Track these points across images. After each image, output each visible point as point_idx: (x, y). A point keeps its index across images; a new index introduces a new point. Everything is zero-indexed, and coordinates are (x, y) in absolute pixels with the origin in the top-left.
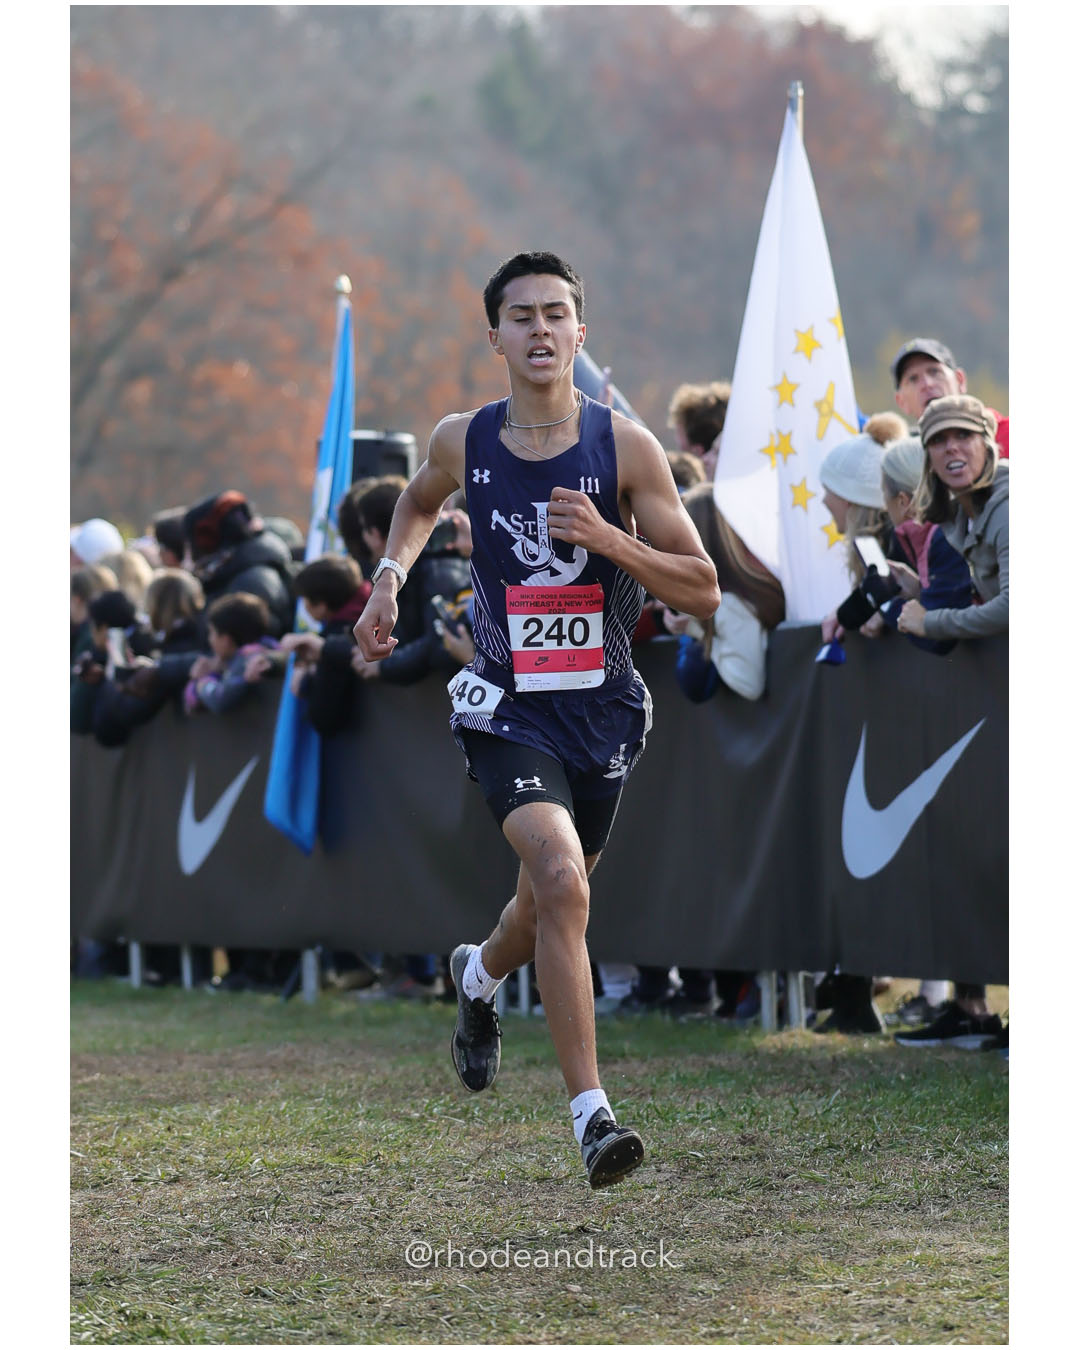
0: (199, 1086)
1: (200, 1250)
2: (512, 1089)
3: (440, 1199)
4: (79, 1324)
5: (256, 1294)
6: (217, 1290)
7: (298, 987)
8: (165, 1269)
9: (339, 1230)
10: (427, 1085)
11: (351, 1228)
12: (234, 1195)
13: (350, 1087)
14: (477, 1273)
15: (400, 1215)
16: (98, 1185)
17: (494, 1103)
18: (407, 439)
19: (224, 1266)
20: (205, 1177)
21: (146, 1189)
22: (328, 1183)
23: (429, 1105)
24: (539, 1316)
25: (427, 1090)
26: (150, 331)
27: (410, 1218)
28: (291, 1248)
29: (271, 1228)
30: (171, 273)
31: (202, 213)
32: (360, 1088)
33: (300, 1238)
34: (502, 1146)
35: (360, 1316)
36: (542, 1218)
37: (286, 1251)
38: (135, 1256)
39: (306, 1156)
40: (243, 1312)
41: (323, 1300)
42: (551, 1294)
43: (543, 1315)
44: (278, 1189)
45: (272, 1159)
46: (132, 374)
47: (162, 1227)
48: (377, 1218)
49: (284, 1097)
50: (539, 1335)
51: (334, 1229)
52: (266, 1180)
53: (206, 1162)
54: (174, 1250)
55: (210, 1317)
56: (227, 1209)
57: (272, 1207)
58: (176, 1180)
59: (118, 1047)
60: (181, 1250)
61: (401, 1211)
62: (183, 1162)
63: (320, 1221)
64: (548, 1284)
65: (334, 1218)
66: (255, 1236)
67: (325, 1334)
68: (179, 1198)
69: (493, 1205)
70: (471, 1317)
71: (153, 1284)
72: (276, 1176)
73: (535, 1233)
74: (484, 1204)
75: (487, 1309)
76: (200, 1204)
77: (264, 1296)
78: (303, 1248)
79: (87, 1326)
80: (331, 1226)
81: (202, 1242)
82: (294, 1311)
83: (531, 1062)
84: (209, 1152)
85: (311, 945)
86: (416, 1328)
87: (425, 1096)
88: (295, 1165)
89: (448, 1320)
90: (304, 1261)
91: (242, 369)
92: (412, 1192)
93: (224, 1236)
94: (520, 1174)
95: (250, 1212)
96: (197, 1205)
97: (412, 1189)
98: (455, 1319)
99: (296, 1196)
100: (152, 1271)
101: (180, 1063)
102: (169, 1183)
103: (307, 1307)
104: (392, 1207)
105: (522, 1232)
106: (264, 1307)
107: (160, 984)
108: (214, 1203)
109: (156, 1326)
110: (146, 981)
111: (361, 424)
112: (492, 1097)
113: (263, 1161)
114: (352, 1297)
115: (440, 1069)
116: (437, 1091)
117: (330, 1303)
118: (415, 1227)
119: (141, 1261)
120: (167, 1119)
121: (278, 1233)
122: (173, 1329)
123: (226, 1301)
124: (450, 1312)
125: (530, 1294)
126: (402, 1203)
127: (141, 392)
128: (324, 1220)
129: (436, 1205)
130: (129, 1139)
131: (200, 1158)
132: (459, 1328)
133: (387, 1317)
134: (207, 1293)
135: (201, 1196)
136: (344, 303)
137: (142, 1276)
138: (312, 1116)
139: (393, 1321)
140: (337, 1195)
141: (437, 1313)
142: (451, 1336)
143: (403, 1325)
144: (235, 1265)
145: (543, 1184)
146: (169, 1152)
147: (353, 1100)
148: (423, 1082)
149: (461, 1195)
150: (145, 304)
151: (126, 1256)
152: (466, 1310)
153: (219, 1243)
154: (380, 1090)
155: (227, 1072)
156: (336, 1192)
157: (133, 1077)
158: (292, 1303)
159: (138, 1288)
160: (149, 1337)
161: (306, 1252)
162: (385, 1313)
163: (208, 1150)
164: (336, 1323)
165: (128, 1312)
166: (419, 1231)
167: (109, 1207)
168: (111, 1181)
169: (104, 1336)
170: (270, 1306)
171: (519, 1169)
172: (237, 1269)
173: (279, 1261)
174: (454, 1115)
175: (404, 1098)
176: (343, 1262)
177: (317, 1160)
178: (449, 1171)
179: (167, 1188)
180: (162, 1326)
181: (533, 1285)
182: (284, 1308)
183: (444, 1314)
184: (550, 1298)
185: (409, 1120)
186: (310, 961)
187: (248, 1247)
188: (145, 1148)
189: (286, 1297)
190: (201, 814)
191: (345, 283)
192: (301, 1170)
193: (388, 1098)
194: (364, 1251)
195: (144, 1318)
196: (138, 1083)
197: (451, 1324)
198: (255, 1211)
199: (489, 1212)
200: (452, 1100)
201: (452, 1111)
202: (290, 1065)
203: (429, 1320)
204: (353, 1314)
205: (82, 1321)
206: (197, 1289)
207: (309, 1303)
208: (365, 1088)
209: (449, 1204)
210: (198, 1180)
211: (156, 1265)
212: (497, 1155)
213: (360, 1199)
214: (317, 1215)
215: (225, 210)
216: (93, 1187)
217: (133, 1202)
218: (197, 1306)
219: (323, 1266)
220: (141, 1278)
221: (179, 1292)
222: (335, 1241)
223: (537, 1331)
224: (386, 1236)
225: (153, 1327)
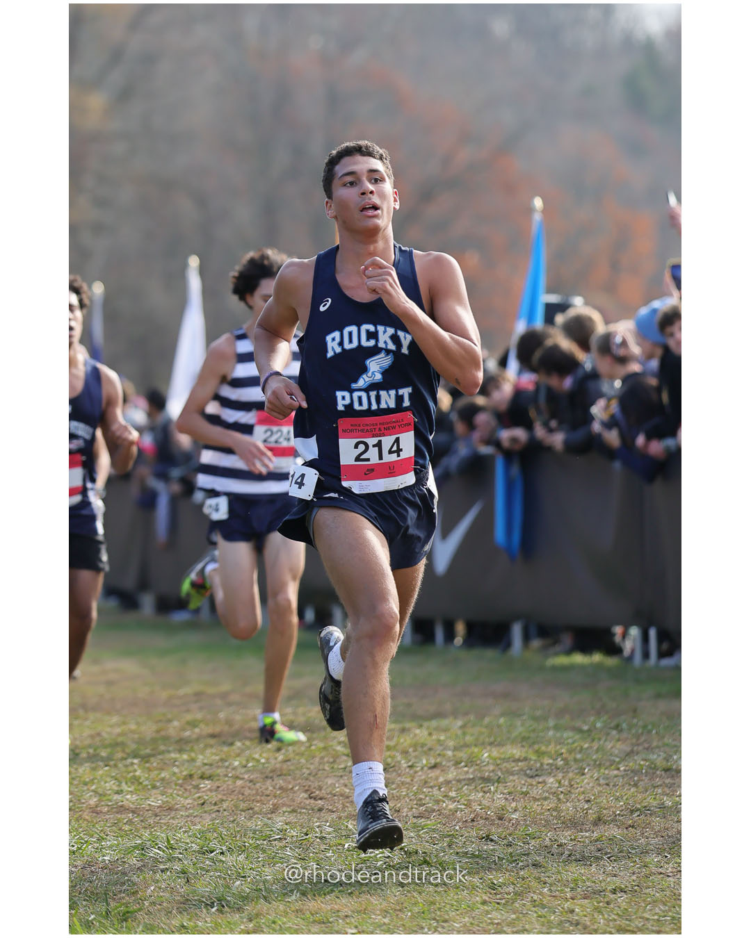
0: (448, 707)
1: (450, 810)
2: (647, 712)
3: (602, 781)
4: (375, 856)
5: (487, 839)
6: (462, 836)
7: (508, 645)
8: (429, 822)
9: (538, 800)
10: (593, 709)
11: (546, 799)
12: (471, 776)
13: (544, 709)
14: (627, 828)
15: (577, 791)
17: (636, 720)
19: (466, 821)
20: (454, 765)
21: (416, 772)
22: (531, 769)
23: (594, 721)
24: (666, 857)
25: (593, 712)
27: (583, 793)
28: (508, 810)
29: (495, 798)
30: (427, 196)
31: (448, 159)
32: (550, 710)
33: (514, 805)
34: (640, 748)
35: (552, 855)
36: (667, 795)
37: (505, 812)
38: (410, 814)
39: (517, 752)
40: (479, 850)
41: (528, 844)
42: (674, 843)
43: (669, 856)
44: (500, 774)
45: (495, 753)
47: (426, 796)
48: (562, 792)
49: (502, 715)
50: (667, 869)
51: (535, 800)
52: (491, 768)
53: (454, 756)
54: (434, 811)
55: (457, 853)
56: (468, 785)
57: (496, 784)
58: (434, 767)
60: (439, 810)
61: (577, 788)
62: (439, 755)
63: (526, 794)
64: (672, 836)
65: (535, 792)
66: (485, 802)
67: (530, 865)
68: (437, 778)
69: (636, 785)
70: (624, 857)
71: (422, 832)
72: (498, 765)
73: (663, 804)
74: (630, 785)
75: (633, 852)
77: (492, 840)
78: (515, 810)
79: (380, 857)
80: (533, 797)
81: (452, 806)
82: (510, 850)
83: (658, 696)
84: (455, 749)
85: (517, 620)
86: (589, 863)
87: (592, 715)
88: (509, 758)
89: (609, 858)
90: (517, 819)
92: (584, 777)
93: (466, 803)
94: (653, 766)
95: (482, 788)
96: (448, 782)
97: (583, 774)
98: (613, 858)
99: (511, 778)
100: (421, 823)
101: (436, 693)
102: (431, 768)
103: (519, 848)
104: (572, 786)
105: (655, 803)
106: (492, 847)
107: (424, 642)
108: (459, 781)
109: (424, 858)
110: (414, 642)
111: (549, 292)
112: (634, 717)
113: (489, 756)
114: (547, 842)
115: (600, 699)
116: (599, 714)
117: (533, 845)
118: (587, 799)
119: (414, 817)
120: (428, 728)
121: (499, 800)
122: (434, 861)
123: (467, 843)
124: (610, 853)
125: (661, 843)
126: (578, 784)
128: (528, 793)
129: (599, 785)
130: (405, 741)
131: (450, 753)
132: (616, 863)
133: (569, 856)
134: (455, 838)
135: (450, 776)
136: (537, 217)
137: (415, 826)
138: (520, 729)
139: (574, 858)
140: (537, 778)
141: (602, 853)
142: (610, 868)
143: (580, 861)
144: (473, 821)
145: (668, 773)
146: (430, 749)
147: (546, 718)
148: (590, 707)
149: (616, 779)
151: (405, 814)
152: (620, 852)
153: (463, 807)
154: (560, 713)
155: (466, 699)
156: (537, 775)
158: (509, 845)
159: (412, 834)
160: (419, 865)
161: (517, 813)
162: (569, 853)
163: (455, 747)
164: (538, 859)
165: (406, 849)
166: (589, 801)
167: (393, 783)
168: (393, 767)
169: (391, 864)
170: (495, 847)
171: (652, 763)
172: (475, 823)
173: (500, 819)
174: (610, 728)
175: (579, 716)
176: (541, 820)
177: (524, 755)
178: (608, 764)
179: (429, 771)
180: (428, 859)
181: (662, 837)
182: (504, 849)
183: (606, 854)
184: (674, 845)
185: (580, 731)
186: (517, 631)
187: (481, 809)
188: (415, 746)
189: (505, 842)
190: (445, 534)
191: (538, 203)
192: (514, 761)
193: (567, 717)
194: (555, 814)
195: (416, 853)
196: (409, 705)
197: (611, 861)
198: (485, 787)
199: (633, 790)
200: (609, 718)
201: (609, 726)
202: (506, 696)
203: (597, 858)
204: (548, 853)
205: (377, 854)
206: (449, 836)
207: (520, 846)
208: (553, 710)
209: (607, 785)
210: (448, 767)
211: (423, 820)
212: (637, 754)
213: (551, 780)
214: (524, 790)
215: (464, 156)
217: (408, 780)
218: (449, 846)
219: (528, 823)
220: (414, 828)
221: (438, 837)
222: (536, 806)
223: (666, 866)
224: (568, 804)
225: (422, 859)
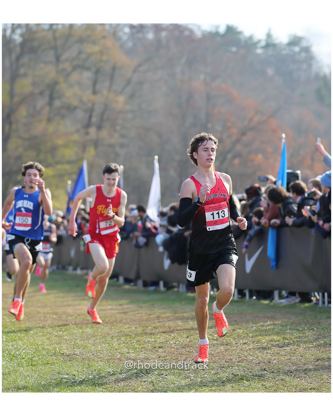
2: (323, 323)
3: (307, 349)
5: (264, 370)
7: (273, 299)
8: (243, 364)
10: (304, 322)
11: (286, 355)
12: (259, 347)
13: (286, 322)
15: (297, 353)
16: (227, 344)
17: (319, 327)
18: (299, 172)
19: (256, 363)
20: (252, 343)
21: (238, 346)
22: (281, 345)
23: (304, 327)
25: (304, 323)
26: (239, 147)
27: (300, 353)
28: (272, 360)
29: (267, 355)
30: (243, 134)
31: (251, 120)
32: (288, 323)
33: (274, 358)
34: (321, 337)
35: (288, 376)
39: (275, 338)
40: (261, 374)
44: (269, 346)
45: (267, 339)
46: (234, 157)
47: (242, 354)
48: (292, 353)
51: (282, 355)
52: (266, 344)
53: (252, 340)
54: (244, 360)
55: (253, 375)
56: (257, 350)
57: (268, 350)
58: (245, 343)
59: (232, 312)
60: (246, 360)
61: (298, 351)
62: (247, 339)
63: (279, 354)
65: (282, 353)
66: (263, 357)
67: (280, 379)
68: (246, 348)
69: (319, 350)
70: (314, 376)
71: (240, 367)
72: (268, 343)
74: (317, 350)
75: (318, 374)
76: (251, 349)
77: (266, 370)
79: (225, 377)
81: (251, 358)
84: (253, 337)
85: (276, 289)
86: (301, 379)
87: (303, 325)
89: (309, 377)
90: (275, 363)
91: (260, 156)
95: (262, 351)
97: (300, 346)
98: (311, 377)
99: (273, 347)
101: (246, 316)
102: (244, 344)
104: (296, 350)
105: (326, 357)
107: (242, 298)
108: (254, 349)
109: (241, 377)
110: (239, 298)
111: (288, 168)
112: (319, 325)
114: (286, 371)
115: (306, 319)
116: (306, 324)
117: (281, 372)
118: (301, 355)
119: (237, 362)
120: (243, 330)
121: (269, 356)
122: (245, 378)
123: (257, 371)
127: (237, 161)
130: (234, 334)
132: (311, 379)
133: (294, 376)
135: (251, 347)
136: (284, 141)
137: (238, 366)
138: (277, 329)
139: (296, 377)
141: (306, 375)
143: (298, 378)
144: (259, 363)
146: (243, 337)
147: (286, 326)
148: (302, 322)
149: (312, 348)
150: (238, 141)
151: (234, 361)
153: (255, 358)
154: (292, 324)
155: (257, 319)
156: (283, 347)
157: (235, 319)
159: (237, 368)
160: (239, 379)
161: (275, 361)
164: (283, 377)
165: (234, 374)
167: (230, 350)
168: (230, 343)
170: (267, 373)
171: (325, 342)
173: (269, 363)
174: (310, 329)
175: (298, 325)
176: (284, 363)
177: (278, 339)
178: (309, 342)
179: (243, 345)
182: (271, 373)
183: (308, 375)
185: (299, 330)
186: (276, 294)
187: (262, 359)
188: (238, 336)
189: (271, 371)
190: (249, 259)
191: (284, 135)
192: (274, 341)
193: (294, 325)
194: (289, 361)
195: (238, 375)
199: (318, 352)
200: (309, 326)
201: (309, 329)
202: (272, 318)
203: (305, 377)
206: (250, 369)
207: (276, 372)
208: (289, 323)
210: (250, 344)
211: (241, 363)
212: (320, 339)
213: (288, 348)
214: (278, 352)
215: (257, 119)
216: (226, 345)
217: (235, 348)
218: (250, 372)
219: (279, 364)
221: (246, 369)
222: (282, 358)
224: (294, 357)
